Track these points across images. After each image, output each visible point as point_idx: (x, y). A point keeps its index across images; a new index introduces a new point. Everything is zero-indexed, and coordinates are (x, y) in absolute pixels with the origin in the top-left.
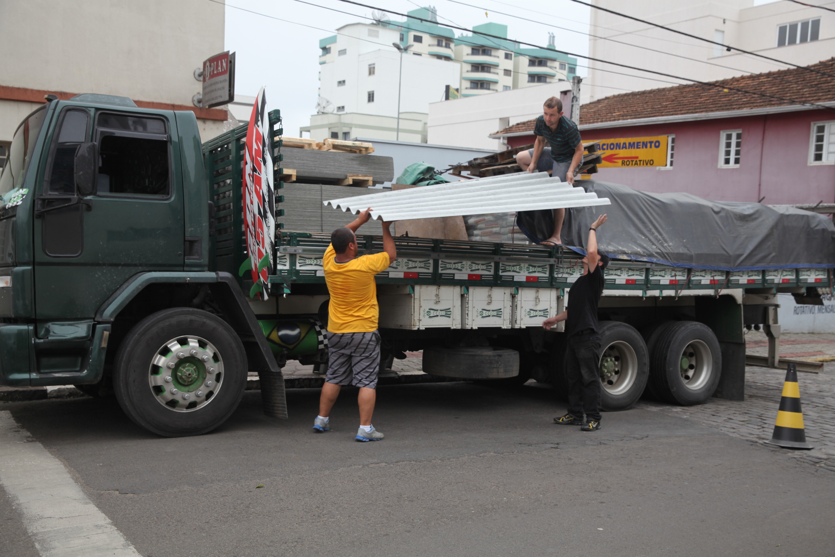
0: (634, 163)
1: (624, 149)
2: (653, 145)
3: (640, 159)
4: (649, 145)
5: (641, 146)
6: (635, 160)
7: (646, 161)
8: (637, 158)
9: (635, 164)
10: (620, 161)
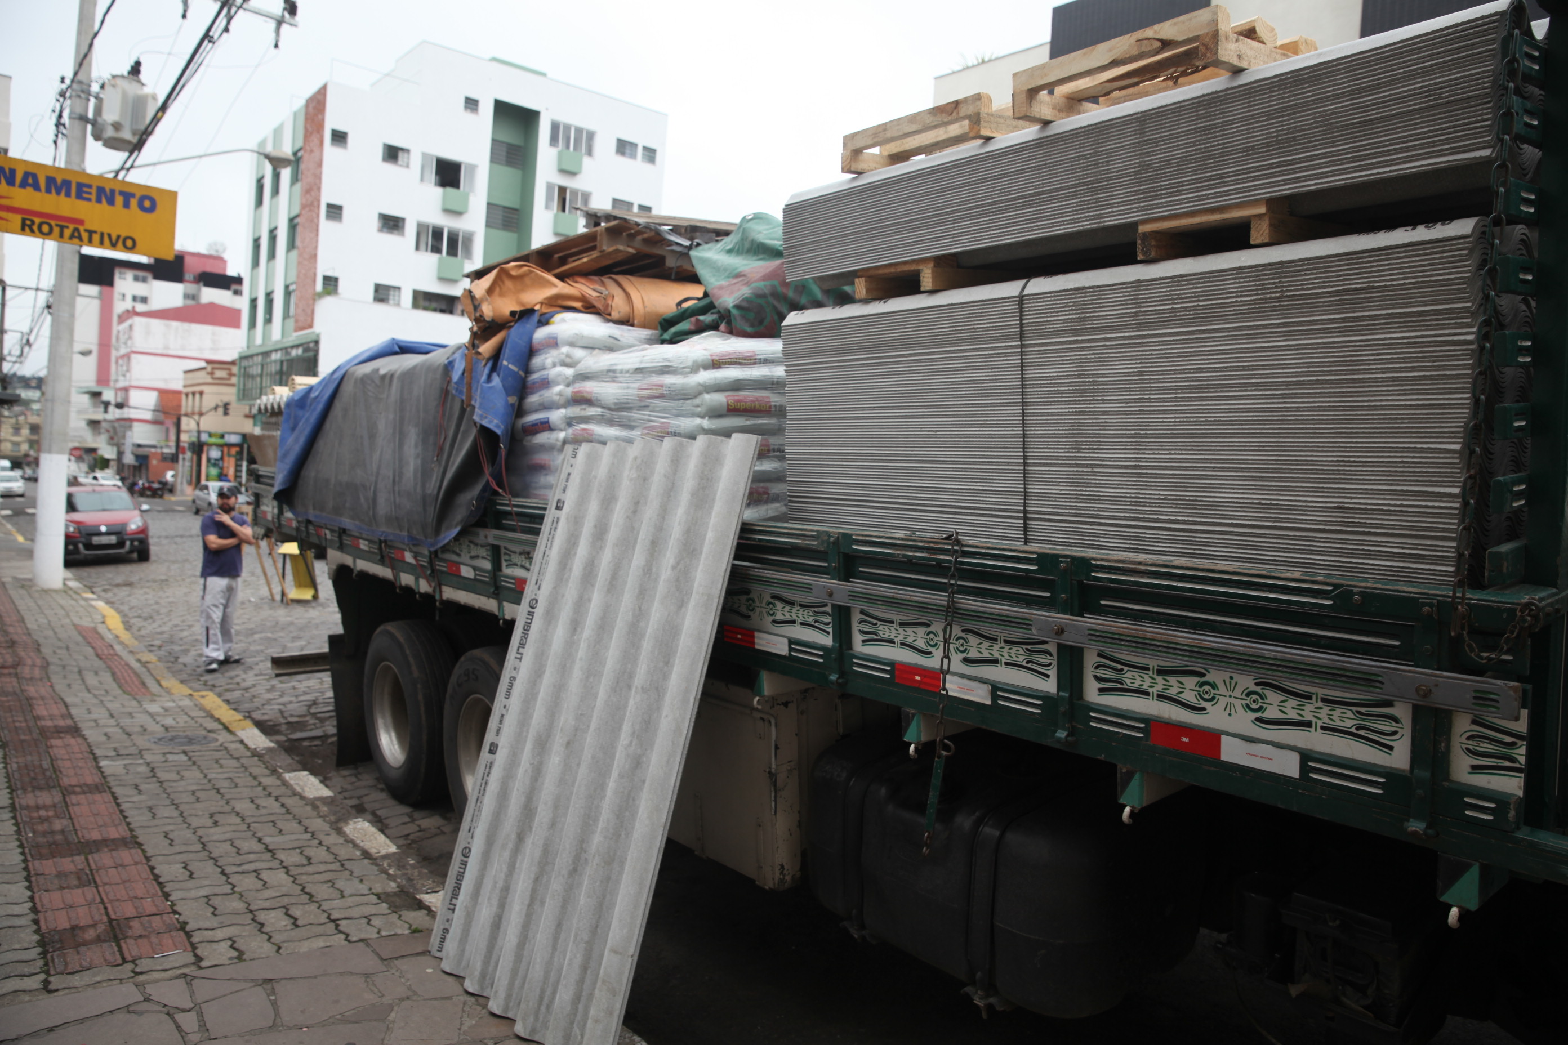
0: (67, 233)
1: (30, 190)
2: (134, 202)
3: (89, 226)
4: (119, 200)
5: (94, 197)
6: (72, 227)
7: (109, 236)
8: (81, 222)
9: (72, 237)
10: (17, 219)
